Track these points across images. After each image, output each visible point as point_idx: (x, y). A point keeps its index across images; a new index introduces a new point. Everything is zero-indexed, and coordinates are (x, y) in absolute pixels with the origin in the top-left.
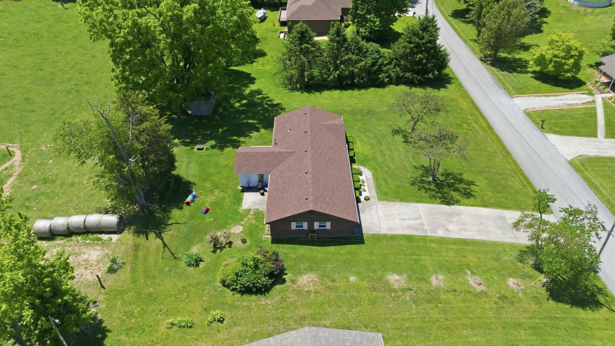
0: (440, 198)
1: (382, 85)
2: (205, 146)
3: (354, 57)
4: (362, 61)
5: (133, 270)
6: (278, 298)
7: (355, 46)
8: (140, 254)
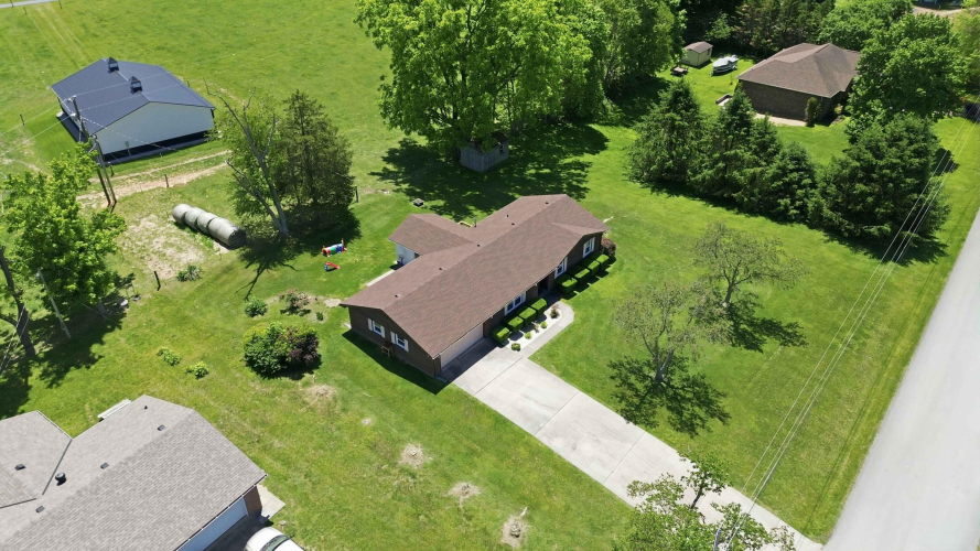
0: (630, 404)
1: (781, 217)
2: (425, 204)
3: (748, 156)
4: (760, 166)
5: (199, 289)
6: (270, 390)
7: (757, 138)
8: (225, 277)
